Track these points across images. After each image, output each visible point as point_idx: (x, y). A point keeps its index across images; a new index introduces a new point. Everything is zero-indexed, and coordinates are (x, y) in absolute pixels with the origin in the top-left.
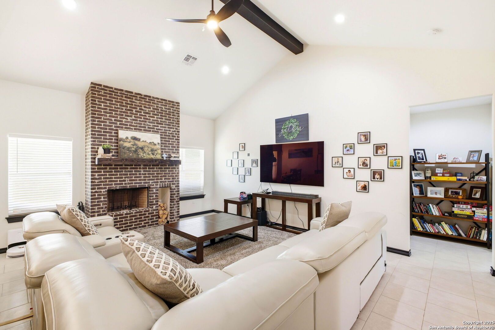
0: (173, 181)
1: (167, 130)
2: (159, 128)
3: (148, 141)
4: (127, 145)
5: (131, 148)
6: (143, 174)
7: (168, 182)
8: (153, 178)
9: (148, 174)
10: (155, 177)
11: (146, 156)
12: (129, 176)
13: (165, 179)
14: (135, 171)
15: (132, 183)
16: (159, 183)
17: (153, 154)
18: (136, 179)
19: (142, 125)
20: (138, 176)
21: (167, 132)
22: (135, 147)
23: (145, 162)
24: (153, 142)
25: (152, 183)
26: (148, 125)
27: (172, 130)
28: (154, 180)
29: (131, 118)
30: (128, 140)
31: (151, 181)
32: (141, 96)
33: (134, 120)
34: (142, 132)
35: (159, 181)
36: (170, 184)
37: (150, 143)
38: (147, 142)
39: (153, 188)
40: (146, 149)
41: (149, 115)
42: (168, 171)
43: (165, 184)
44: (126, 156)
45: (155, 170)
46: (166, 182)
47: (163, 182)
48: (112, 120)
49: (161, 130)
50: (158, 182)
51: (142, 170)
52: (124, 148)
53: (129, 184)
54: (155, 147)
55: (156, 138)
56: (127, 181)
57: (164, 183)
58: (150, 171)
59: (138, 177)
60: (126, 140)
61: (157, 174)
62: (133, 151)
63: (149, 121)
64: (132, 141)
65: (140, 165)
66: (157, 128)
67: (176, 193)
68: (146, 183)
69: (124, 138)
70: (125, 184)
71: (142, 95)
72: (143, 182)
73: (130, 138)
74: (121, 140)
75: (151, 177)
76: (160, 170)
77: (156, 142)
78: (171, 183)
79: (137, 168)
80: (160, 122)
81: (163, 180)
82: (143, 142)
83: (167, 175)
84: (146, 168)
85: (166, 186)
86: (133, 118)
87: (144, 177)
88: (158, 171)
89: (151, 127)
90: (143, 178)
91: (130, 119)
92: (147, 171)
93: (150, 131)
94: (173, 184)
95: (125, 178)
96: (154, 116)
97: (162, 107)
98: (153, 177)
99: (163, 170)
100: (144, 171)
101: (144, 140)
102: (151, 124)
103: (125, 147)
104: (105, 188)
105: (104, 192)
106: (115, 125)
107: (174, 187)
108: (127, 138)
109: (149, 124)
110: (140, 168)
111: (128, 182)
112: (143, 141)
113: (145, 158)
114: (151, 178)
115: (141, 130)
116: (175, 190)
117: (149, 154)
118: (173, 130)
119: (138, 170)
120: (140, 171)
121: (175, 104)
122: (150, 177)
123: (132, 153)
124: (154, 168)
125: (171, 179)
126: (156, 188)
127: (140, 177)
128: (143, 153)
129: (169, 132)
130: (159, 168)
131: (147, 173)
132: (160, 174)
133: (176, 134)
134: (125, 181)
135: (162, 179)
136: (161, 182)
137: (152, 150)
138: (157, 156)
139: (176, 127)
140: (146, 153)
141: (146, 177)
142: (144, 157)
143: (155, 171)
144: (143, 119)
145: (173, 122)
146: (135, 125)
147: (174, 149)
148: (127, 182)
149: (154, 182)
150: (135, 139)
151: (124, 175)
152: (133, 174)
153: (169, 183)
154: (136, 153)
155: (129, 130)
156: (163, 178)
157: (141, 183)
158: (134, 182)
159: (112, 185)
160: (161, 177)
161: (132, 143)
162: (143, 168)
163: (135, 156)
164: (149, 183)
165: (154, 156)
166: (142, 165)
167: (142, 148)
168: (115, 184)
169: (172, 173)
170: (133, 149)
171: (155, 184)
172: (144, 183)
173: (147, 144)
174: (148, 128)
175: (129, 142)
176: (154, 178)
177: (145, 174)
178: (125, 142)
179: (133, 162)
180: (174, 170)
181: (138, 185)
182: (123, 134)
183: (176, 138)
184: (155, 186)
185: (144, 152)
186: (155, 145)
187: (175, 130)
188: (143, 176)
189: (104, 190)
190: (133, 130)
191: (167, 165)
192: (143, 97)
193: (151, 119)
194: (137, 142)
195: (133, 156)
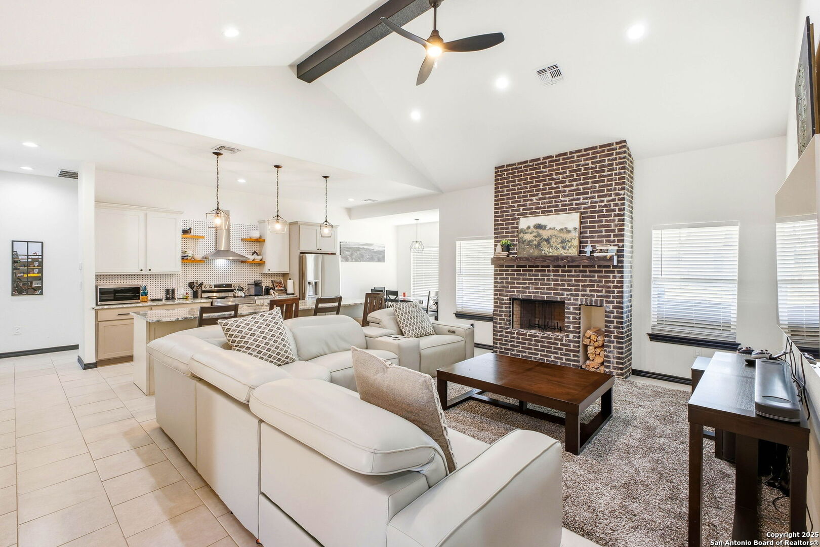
0: (608, 297)
1: (596, 202)
2: (581, 201)
3: (558, 228)
4: (528, 237)
5: (532, 241)
6: (553, 280)
7: (598, 296)
8: (569, 288)
9: (562, 280)
10: (573, 285)
11: (553, 252)
12: (533, 281)
13: (591, 291)
14: (542, 275)
15: (538, 293)
16: (580, 297)
17: (564, 248)
18: (542, 287)
19: (552, 204)
20: (546, 282)
21: (597, 204)
22: (537, 239)
23: (545, 261)
24: (566, 228)
25: (567, 295)
26: (562, 201)
27: (605, 199)
28: (571, 290)
29: (537, 197)
30: (530, 231)
31: (565, 293)
32: (551, 159)
33: (540, 199)
34: (554, 214)
35: (580, 293)
36: (602, 301)
37: (561, 230)
38: (556, 229)
39: (569, 304)
40: (553, 241)
41: (563, 185)
42: (598, 277)
43: (591, 300)
44: (525, 254)
45: (573, 273)
46: (594, 297)
47: (587, 296)
48: (514, 207)
49: (585, 204)
50: (578, 295)
51: (552, 274)
52: (523, 243)
53: (534, 293)
54: (568, 236)
55: (571, 221)
56: (531, 288)
57: (589, 298)
58: (564, 276)
59: (545, 284)
60: (527, 231)
61: (575, 281)
62: (535, 245)
63: (562, 194)
64: (535, 230)
65: (548, 266)
66: (578, 202)
67: (615, 320)
68: (558, 294)
69: (525, 228)
70: (529, 292)
71: (553, 157)
72: (553, 292)
73: (532, 228)
74: (522, 231)
75: (566, 285)
76: (581, 274)
77: (570, 227)
78: (604, 299)
79: (544, 271)
80: (582, 191)
81: (588, 293)
82: (550, 231)
83: (596, 284)
84: (558, 271)
85: (594, 304)
86: (540, 196)
87: (555, 285)
88: (578, 276)
89: (567, 202)
90: (553, 287)
91: (536, 199)
92: (559, 276)
93: (565, 210)
94: (607, 302)
95: (529, 284)
96: (572, 183)
97: (587, 162)
98: (569, 285)
99: (588, 274)
100: (555, 276)
101: (552, 227)
102: (567, 199)
103: (525, 241)
104: (507, 295)
105: (505, 300)
106: (518, 212)
107: (611, 309)
108: (529, 227)
109: (563, 199)
110: (549, 271)
111: (533, 290)
112: (550, 229)
113: (551, 254)
114: (566, 287)
115: (551, 211)
116: (612, 315)
117: (557, 249)
118: (610, 198)
119: (546, 273)
120: (549, 276)
121: (615, 146)
122: (564, 285)
123: (533, 248)
124: (571, 271)
125: (604, 291)
126: (575, 304)
127: (549, 284)
128: (549, 248)
129: (600, 204)
130: (581, 272)
131: (559, 278)
132: (582, 281)
133: (616, 205)
134: (528, 288)
135: (586, 291)
136: (583, 295)
137: (563, 242)
138: (570, 251)
139: (617, 192)
140: (553, 246)
141: (558, 285)
142: (549, 253)
143: (573, 276)
144: (555, 193)
145: (609, 183)
146: (542, 206)
147: (612, 234)
148: (531, 290)
149: (572, 295)
150: (539, 227)
151: (528, 279)
152: (539, 280)
153: (599, 299)
154: (538, 248)
155: (534, 215)
156: (588, 289)
157: (550, 294)
158: (540, 291)
159: (513, 291)
160: (583, 286)
161: (534, 234)
162: (554, 271)
163: (536, 253)
164: (563, 294)
165: (566, 251)
166: (551, 266)
167: (547, 240)
168: (518, 292)
169: (606, 282)
170: (535, 243)
171: (572, 298)
172: (555, 294)
173: (556, 233)
174: (563, 205)
175: (531, 233)
176: (571, 288)
177: (557, 280)
178: (526, 233)
179: (529, 261)
180: (611, 275)
181: (546, 296)
182: (525, 223)
183: (617, 212)
184: (572, 301)
185: (550, 245)
186: (569, 232)
187: (613, 197)
188: (553, 283)
189: (506, 298)
190: (540, 214)
191: (596, 266)
192: (554, 158)
193: (567, 189)
194: (541, 231)
195: (533, 253)
